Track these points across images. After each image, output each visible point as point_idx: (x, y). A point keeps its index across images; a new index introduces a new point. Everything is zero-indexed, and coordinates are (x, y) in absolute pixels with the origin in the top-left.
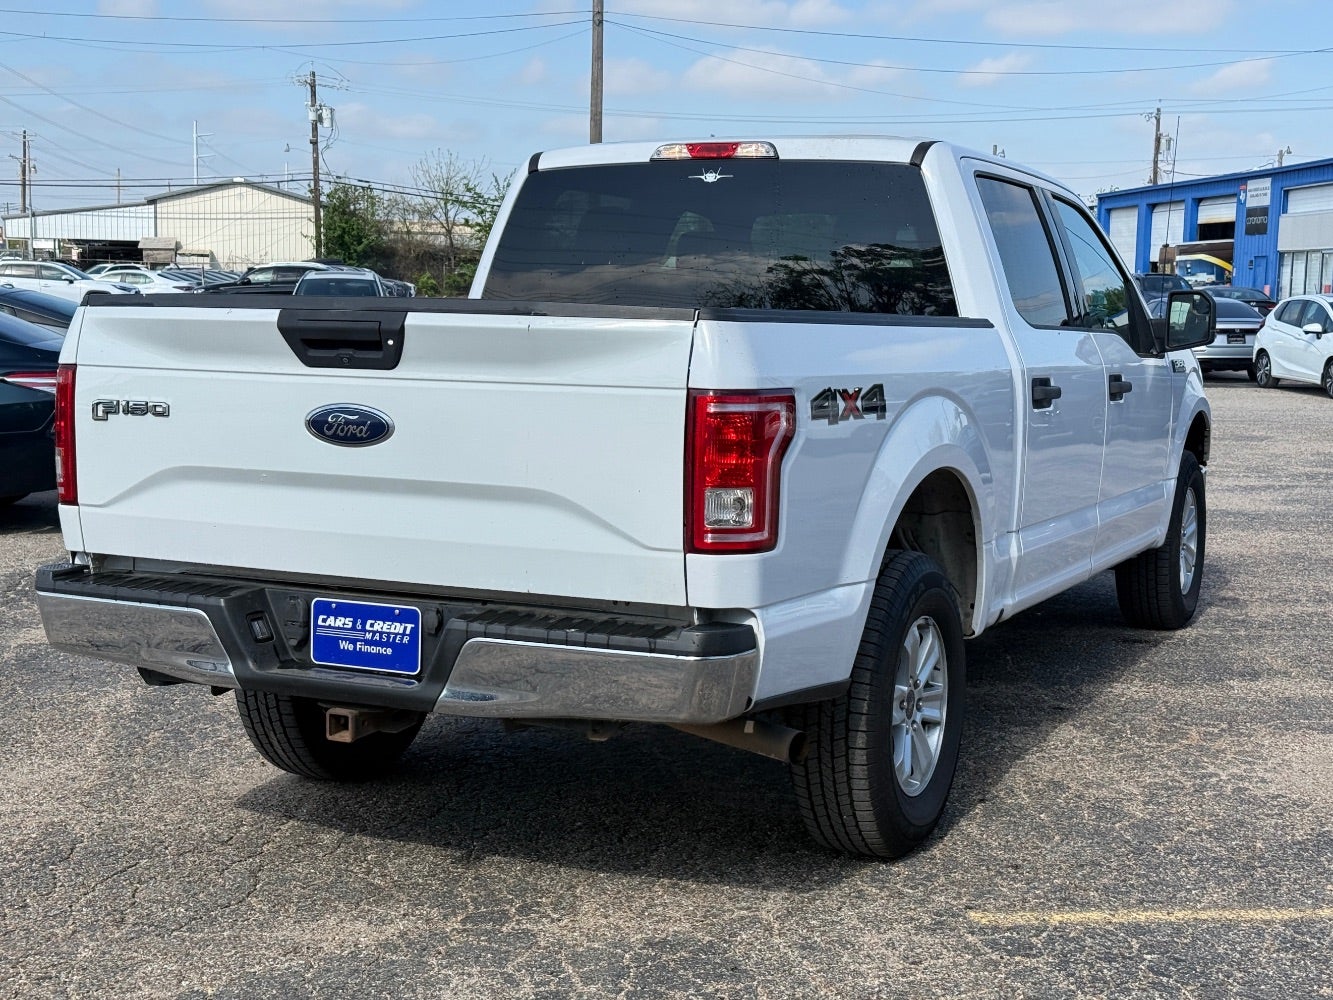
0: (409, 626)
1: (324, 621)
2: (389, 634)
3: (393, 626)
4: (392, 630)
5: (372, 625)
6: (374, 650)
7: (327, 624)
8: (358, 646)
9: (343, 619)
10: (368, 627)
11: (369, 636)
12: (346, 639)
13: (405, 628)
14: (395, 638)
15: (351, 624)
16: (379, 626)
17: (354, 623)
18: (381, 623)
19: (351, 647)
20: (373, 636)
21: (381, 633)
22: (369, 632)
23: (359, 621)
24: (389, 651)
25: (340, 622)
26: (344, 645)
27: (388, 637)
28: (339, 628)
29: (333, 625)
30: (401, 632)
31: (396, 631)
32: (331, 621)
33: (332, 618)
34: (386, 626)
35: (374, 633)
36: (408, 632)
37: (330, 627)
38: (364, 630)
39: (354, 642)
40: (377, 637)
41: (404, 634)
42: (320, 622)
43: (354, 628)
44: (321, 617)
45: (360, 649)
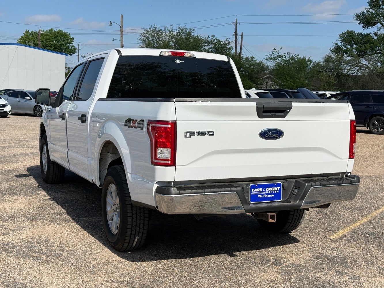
0: (279, 188)
1: (254, 190)
2: (273, 191)
3: (274, 189)
4: (274, 190)
5: (268, 189)
6: (268, 196)
7: (254, 191)
8: (264, 196)
9: (259, 189)
10: (267, 190)
11: (267, 192)
12: (260, 195)
13: (278, 188)
14: (274, 192)
15: (262, 190)
16: (270, 189)
17: (263, 189)
18: (270, 188)
19: (262, 196)
20: (268, 192)
21: (270, 191)
22: (267, 191)
23: (264, 189)
24: (273, 196)
25: (258, 190)
26: (259, 196)
27: (273, 192)
28: (258, 192)
29: (256, 191)
30: (276, 190)
31: (275, 190)
32: (256, 190)
33: (256, 189)
34: (272, 189)
35: (269, 191)
36: (278, 189)
37: (255, 192)
38: (266, 191)
39: (262, 195)
40: (269, 192)
41: (277, 190)
42: (252, 191)
43: (263, 191)
44: (253, 189)
45: (265, 196)
